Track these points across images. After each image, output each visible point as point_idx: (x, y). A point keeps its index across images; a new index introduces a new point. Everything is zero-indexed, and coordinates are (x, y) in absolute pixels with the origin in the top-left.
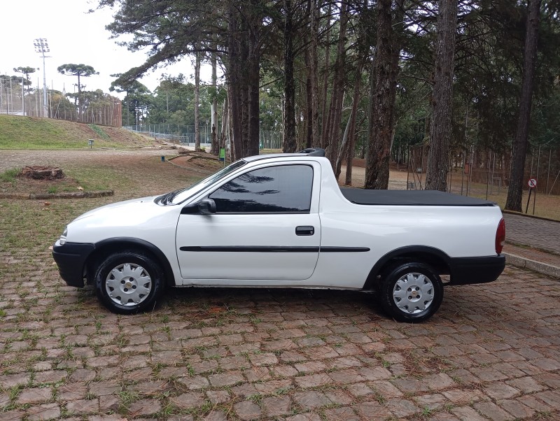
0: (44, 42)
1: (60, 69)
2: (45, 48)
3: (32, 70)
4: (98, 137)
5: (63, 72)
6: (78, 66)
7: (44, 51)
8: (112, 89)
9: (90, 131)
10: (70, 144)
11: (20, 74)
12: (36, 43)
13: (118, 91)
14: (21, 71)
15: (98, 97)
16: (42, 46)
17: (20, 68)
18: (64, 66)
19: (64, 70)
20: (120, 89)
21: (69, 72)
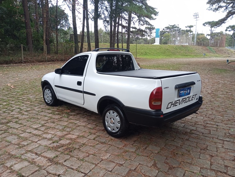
0: (197, 14)
1: (204, 24)
2: (197, 17)
3: (192, 26)
4: (210, 52)
5: (205, 26)
6: (211, 22)
7: (197, 18)
8: (226, 30)
9: (207, 50)
10: (196, 56)
11: (188, 29)
12: (194, 15)
13: (230, 31)
14: (188, 27)
15: (220, 35)
16: (196, 16)
17: (187, 26)
18: (205, 23)
19: (206, 24)
20: (231, 30)
21: (207, 25)
